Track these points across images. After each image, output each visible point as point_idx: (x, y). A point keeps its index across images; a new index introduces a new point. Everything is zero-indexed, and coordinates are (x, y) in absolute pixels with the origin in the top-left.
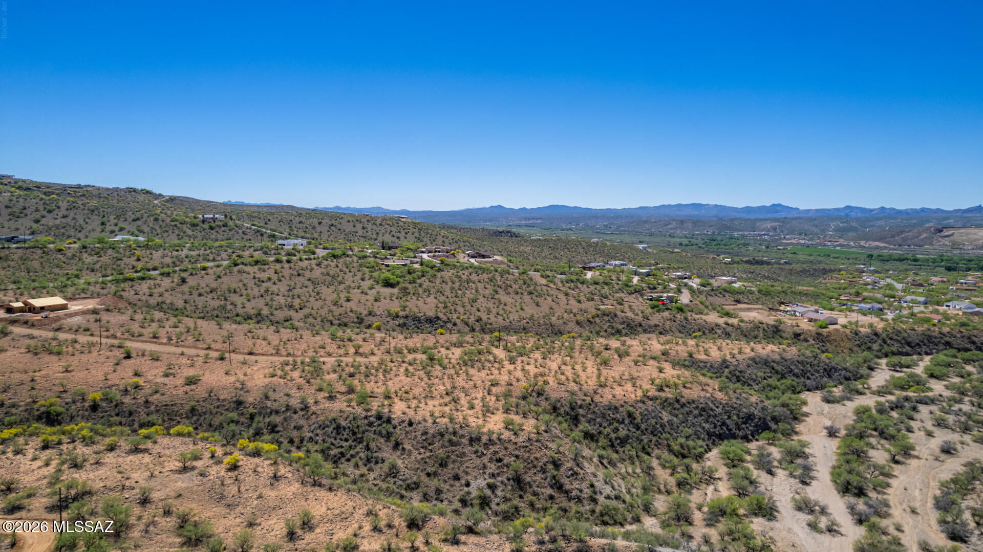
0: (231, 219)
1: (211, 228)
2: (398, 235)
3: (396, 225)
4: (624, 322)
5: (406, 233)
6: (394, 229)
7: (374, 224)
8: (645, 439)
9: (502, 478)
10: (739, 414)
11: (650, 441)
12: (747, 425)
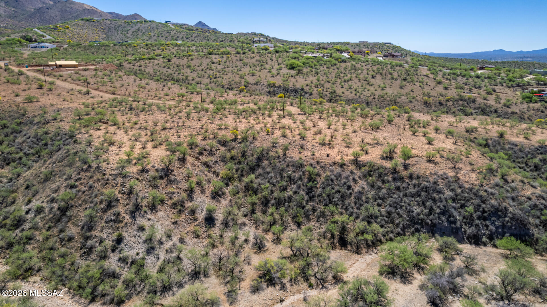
4: (478, 108)
8: (308, 207)
9: (55, 206)
10: (480, 206)
11: (314, 210)
12: (487, 223)
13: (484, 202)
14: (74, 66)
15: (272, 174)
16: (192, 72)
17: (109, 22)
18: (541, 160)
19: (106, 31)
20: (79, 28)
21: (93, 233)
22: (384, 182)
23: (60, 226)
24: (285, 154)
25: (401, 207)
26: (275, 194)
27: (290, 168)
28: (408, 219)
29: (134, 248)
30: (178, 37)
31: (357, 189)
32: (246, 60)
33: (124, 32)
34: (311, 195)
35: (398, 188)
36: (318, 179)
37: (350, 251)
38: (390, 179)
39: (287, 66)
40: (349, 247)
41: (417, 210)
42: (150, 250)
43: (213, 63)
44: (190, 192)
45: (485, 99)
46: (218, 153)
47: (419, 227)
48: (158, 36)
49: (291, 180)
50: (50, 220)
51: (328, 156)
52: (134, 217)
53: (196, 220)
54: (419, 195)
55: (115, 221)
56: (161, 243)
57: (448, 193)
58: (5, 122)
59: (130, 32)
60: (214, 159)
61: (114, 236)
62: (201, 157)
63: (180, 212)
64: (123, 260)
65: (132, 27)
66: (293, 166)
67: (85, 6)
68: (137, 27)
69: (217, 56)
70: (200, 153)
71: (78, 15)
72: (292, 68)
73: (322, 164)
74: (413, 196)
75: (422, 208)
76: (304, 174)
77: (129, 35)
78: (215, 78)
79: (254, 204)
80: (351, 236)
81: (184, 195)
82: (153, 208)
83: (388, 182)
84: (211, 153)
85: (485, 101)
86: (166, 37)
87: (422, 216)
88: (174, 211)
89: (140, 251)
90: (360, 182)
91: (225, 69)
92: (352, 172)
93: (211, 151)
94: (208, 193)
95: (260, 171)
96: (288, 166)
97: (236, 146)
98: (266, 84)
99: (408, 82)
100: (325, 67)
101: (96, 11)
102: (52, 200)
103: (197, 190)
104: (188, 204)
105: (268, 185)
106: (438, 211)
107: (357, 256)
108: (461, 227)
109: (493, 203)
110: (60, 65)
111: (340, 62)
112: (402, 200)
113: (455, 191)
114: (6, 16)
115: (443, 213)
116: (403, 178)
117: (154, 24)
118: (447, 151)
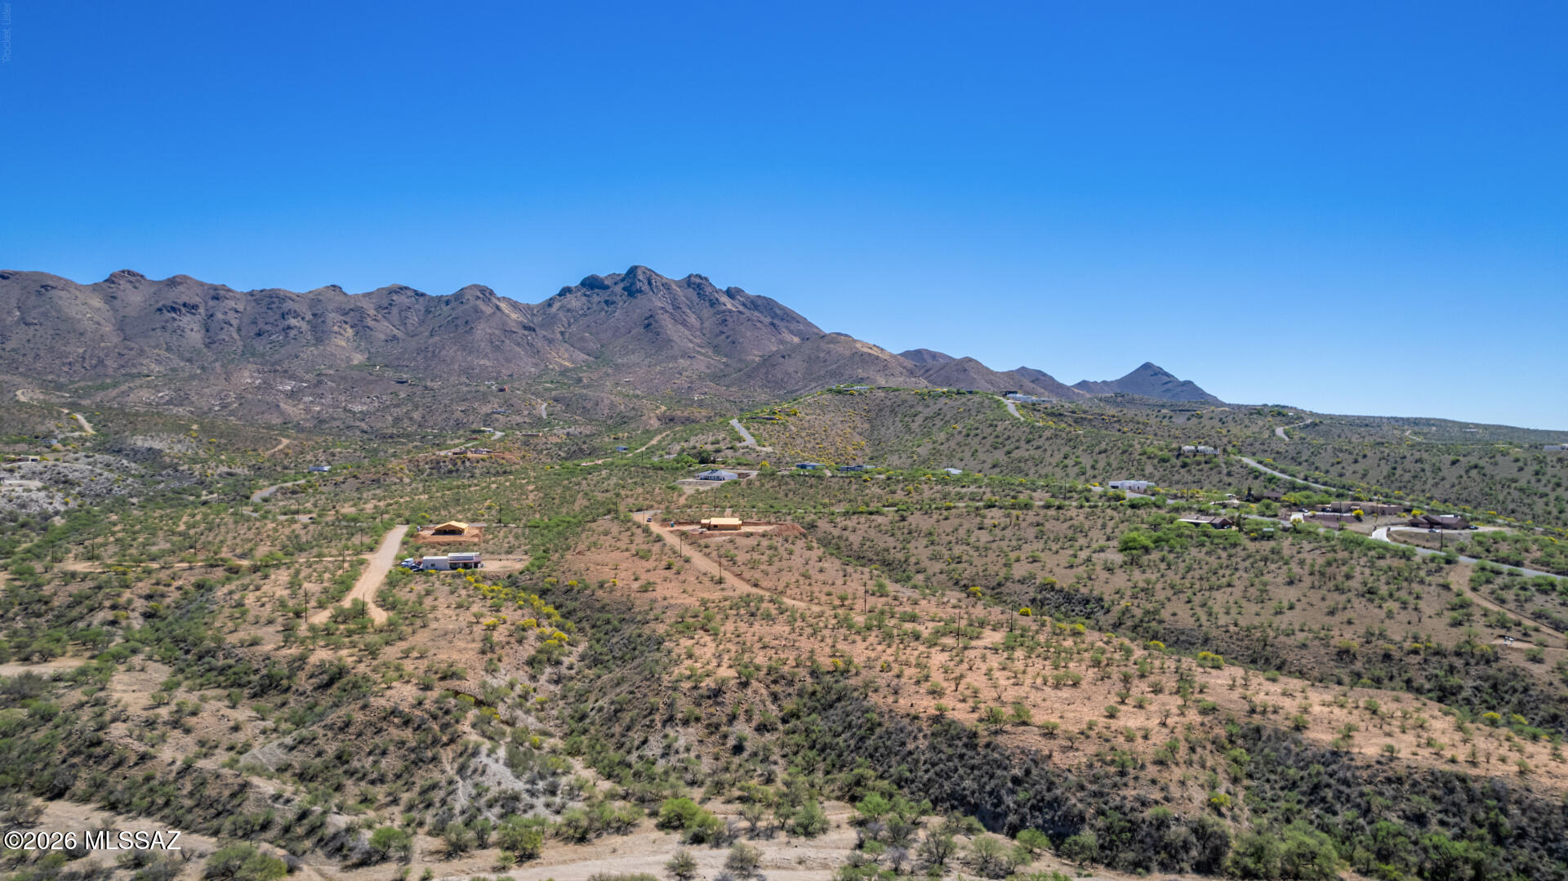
0: (1225, 450)
9: (613, 707)
12: (1037, 813)
13: (1049, 790)
14: (735, 527)
15: (837, 718)
16: (926, 547)
17: (883, 394)
18: (1310, 774)
19: (873, 414)
20: (818, 411)
21: (630, 733)
22: (950, 745)
23: (610, 724)
24: (866, 696)
25: (950, 777)
26: (824, 739)
27: (859, 713)
28: (949, 791)
29: (653, 750)
30: (1009, 438)
31: (910, 746)
32: (1049, 525)
33: (906, 419)
34: (858, 745)
36: (877, 729)
39: (1122, 543)
41: (967, 783)
42: (663, 756)
43: (980, 528)
44: (733, 718)
45: (1537, 659)
46: (798, 686)
47: (956, 803)
48: (968, 435)
49: (850, 726)
51: (911, 705)
52: (664, 726)
53: (723, 744)
54: (980, 769)
55: (648, 726)
56: (677, 752)
57: (1017, 772)
58: (610, 616)
59: (919, 419)
60: (790, 690)
61: (643, 738)
62: (772, 686)
63: (712, 733)
64: (641, 757)
65: (927, 406)
66: (862, 711)
67: (858, 345)
68: (935, 408)
69: (999, 513)
70: (775, 682)
71: (839, 366)
72: (1127, 548)
73: (893, 714)
74: (973, 768)
75: (974, 783)
76: (866, 722)
77: (914, 426)
78: (959, 562)
81: (725, 719)
82: (686, 723)
83: (956, 746)
84: (791, 684)
85: (1526, 664)
86: (984, 438)
87: (967, 792)
88: (705, 730)
89: (657, 754)
90: (921, 741)
91: (990, 545)
92: (919, 728)
93: (792, 680)
94: (754, 724)
95: (830, 711)
98: (1039, 583)
99: (1368, 599)
100: (1206, 549)
101: (877, 358)
102: (613, 702)
103: (742, 717)
104: (724, 729)
105: (825, 727)
108: (1006, 815)
109: (1058, 792)
110: (716, 526)
111: (1254, 539)
112: (956, 770)
113: (1028, 772)
114: (708, 375)
115: (991, 793)
116: (977, 745)
117: (977, 399)
118: (1113, 729)
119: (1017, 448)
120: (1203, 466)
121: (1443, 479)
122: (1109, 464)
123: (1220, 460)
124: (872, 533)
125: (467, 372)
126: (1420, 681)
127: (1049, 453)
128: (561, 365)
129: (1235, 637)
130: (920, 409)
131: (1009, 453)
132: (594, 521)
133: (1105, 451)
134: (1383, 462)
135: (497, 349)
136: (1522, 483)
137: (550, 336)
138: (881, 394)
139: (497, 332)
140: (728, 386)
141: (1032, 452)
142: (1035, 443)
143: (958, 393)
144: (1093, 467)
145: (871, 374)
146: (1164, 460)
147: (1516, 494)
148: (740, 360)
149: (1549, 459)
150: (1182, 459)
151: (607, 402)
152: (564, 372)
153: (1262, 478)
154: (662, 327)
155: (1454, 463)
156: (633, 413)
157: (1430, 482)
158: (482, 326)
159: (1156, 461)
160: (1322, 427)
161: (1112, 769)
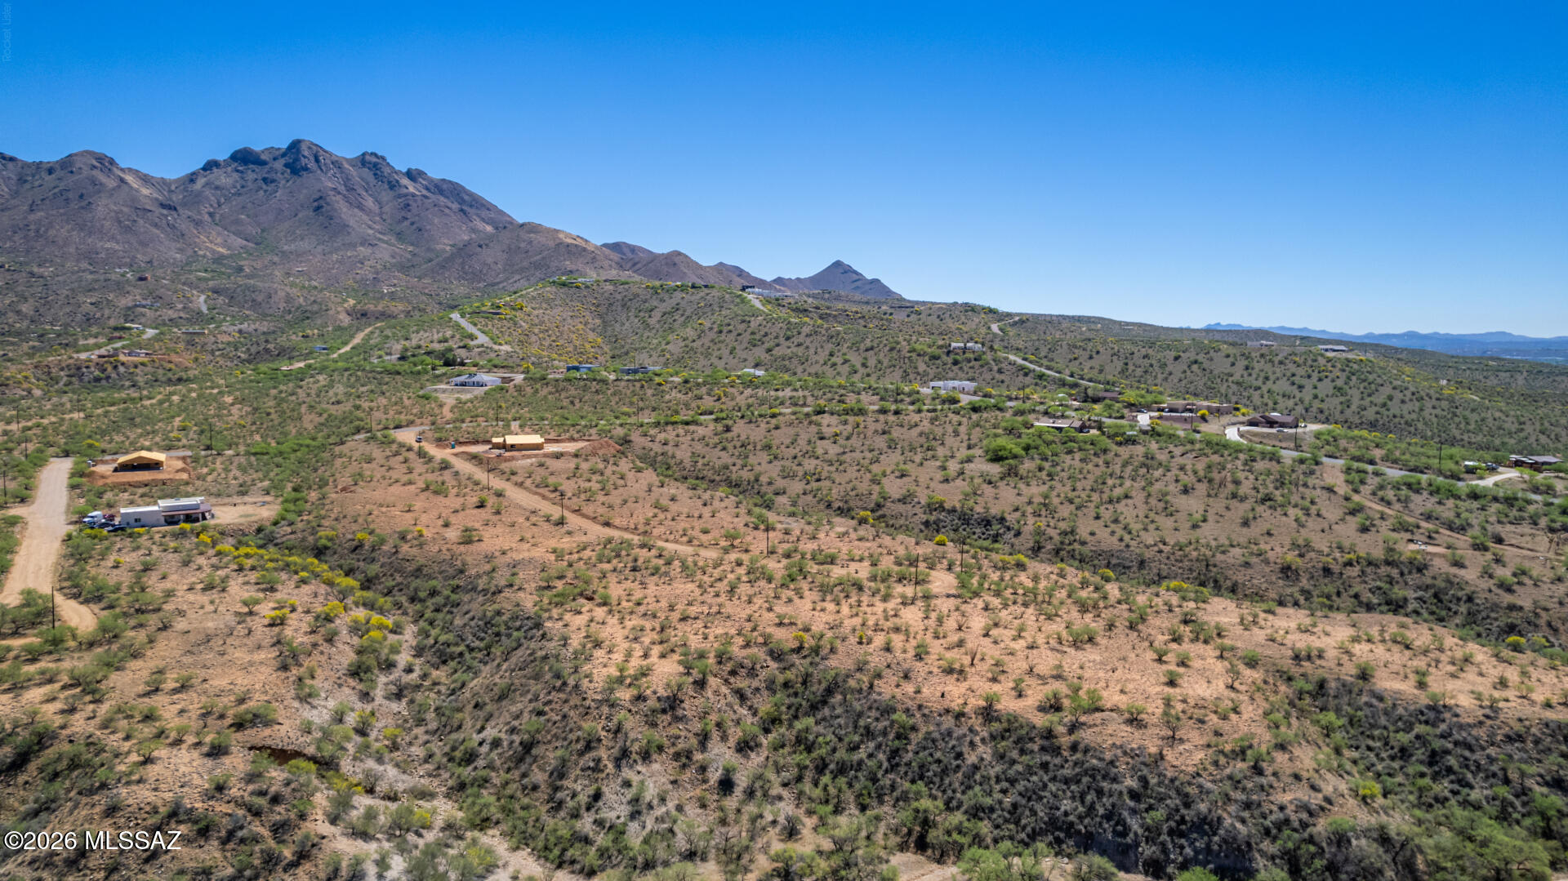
0: (991, 348)
1: (956, 363)
2: (1304, 382)
3: (1310, 362)
5: (1320, 380)
6: (1301, 371)
7: (1270, 361)
8: (886, 781)
9: (517, 738)
10: (1177, 810)
11: (893, 787)
12: (1183, 841)
13: (1187, 805)
14: (538, 447)
15: (841, 721)
16: (770, 462)
17: (611, 287)
18: (1418, 737)
19: (602, 309)
20: (544, 305)
21: (565, 783)
22: (1022, 752)
23: (523, 768)
24: (871, 686)
25: (1041, 798)
26: (837, 755)
27: (874, 714)
28: (1046, 819)
29: (614, 809)
30: (766, 335)
31: (971, 759)
32: (896, 433)
33: (642, 314)
34: (894, 762)
35: (1045, 766)
36: (912, 736)
37: (928, 858)
38: (1036, 748)
39: (987, 452)
40: (929, 852)
41: (1066, 805)
42: (634, 815)
43: (822, 438)
44: (704, 738)
45: (1458, 564)
46: (763, 674)
47: (1062, 835)
48: (721, 332)
49: (868, 733)
50: (510, 758)
51: (943, 695)
52: (618, 767)
53: (705, 781)
54: (1078, 782)
55: (594, 770)
56: (650, 807)
57: (1131, 782)
58: (434, 583)
60: (755, 683)
61: (591, 791)
62: (732, 680)
63: (684, 766)
64: (599, 823)
65: (663, 301)
66: (878, 709)
67: (561, 236)
68: (674, 302)
69: (834, 420)
70: (733, 673)
71: (543, 258)
72: (996, 458)
73: (926, 711)
74: (1067, 781)
75: (1078, 803)
76: (892, 726)
77: (652, 321)
78: (818, 480)
79: (802, 768)
80: (933, 835)
81: (694, 741)
82: (646, 756)
83: (1032, 752)
84: (752, 673)
85: (1454, 570)
86: (739, 335)
87: (1071, 818)
88: (675, 764)
89: (622, 814)
90: (981, 749)
91: (843, 458)
92: (971, 730)
93: (753, 668)
94: (732, 742)
95: (826, 711)
96: (870, 708)
97: (798, 662)
98: (923, 502)
99: (1270, 507)
100: (1078, 456)
101: (584, 250)
102: (513, 731)
103: (715, 735)
104: (698, 757)
105: (830, 737)
106: (1101, 811)
107: (935, 866)
108: (1137, 845)
109: (1203, 807)
110: (512, 446)
111: (1120, 444)
112: (1045, 786)
113: (1144, 781)
114: (394, 265)
115: (1108, 817)
116: (1059, 748)
117: (715, 293)
118: (1192, 702)
119: (778, 345)
120: (973, 363)
121: (1170, 374)
122: (879, 362)
123: (989, 357)
124: (699, 448)
125: (90, 256)
126: (1366, 596)
127: (812, 351)
128: (213, 252)
129: (1172, 557)
130: (655, 303)
131: (769, 350)
132: (342, 443)
133: (872, 348)
134: (1115, 358)
135: (128, 229)
136: (1237, 377)
137: (197, 217)
138: (609, 287)
139: (125, 209)
140: (420, 278)
141: (795, 350)
142: (796, 340)
143: (693, 287)
144: (864, 365)
145: (580, 266)
146: (934, 358)
147: (1234, 387)
148: (429, 250)
149: (1253, 355)
150: (952, 356)
151: (281, 294)
152: (219, 259)
153: (1031, 375)
154: (336, 210)
155: (1177, 358)
156: (315, 308)
157: (1160, 376)
158: (104, 201)
159: (927, 358)
160: (1029, 324)
161: (1240, 766)
